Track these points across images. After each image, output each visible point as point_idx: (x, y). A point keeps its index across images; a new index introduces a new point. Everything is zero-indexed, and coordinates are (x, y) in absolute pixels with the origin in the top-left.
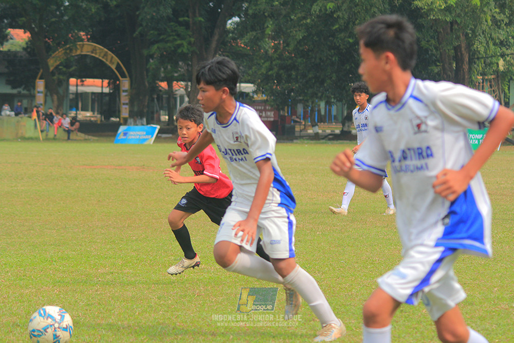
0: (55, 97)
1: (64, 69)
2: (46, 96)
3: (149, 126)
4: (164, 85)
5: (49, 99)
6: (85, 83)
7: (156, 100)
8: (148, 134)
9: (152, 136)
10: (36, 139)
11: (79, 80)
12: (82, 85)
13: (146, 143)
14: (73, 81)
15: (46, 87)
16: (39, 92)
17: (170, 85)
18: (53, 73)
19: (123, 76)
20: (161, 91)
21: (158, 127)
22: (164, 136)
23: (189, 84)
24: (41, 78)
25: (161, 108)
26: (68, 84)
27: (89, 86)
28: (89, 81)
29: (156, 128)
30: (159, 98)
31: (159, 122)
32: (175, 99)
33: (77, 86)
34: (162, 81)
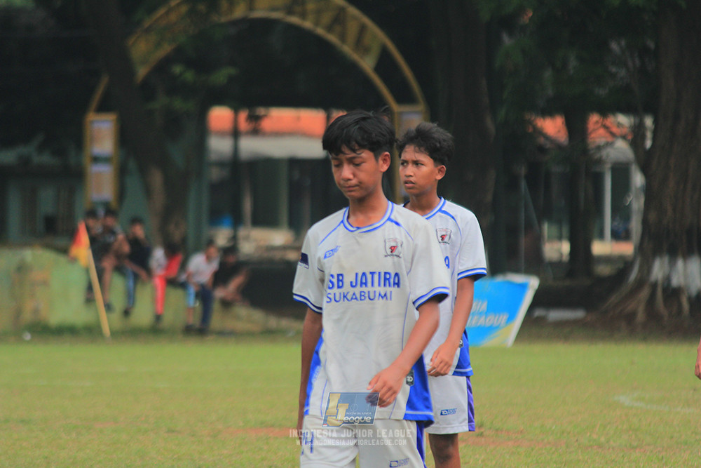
0: (157, 179)
1: (189, 76)
2: (122, 173)
3: (499, 279)
4: (553, 127)
5: (133, 183)
6: (266, 124)
7: (523, 185)
8: (494, 308)
9: (511, 318)
10: (91, 332)
11: (243, 115)
12: (256, 132)
13: (491, 342)
14: (220, 116)
15: (124, 138)
16: (96, 159)
17: (577, 129)
18: (147, 90)
19: (404, 96)
20: (542, 149)
21: (533, 283)
22: (555, 315)
23: (649, 122)
24: (103, 108)
25: (546, 213)
26: (202, 131)
27: (278, 134)
28: (279, 116)
29: (523, 287)
30: (537, 177)
31: (535, 263)
32: (598, 180)
33: (236, 134)
34: (548, 112)
